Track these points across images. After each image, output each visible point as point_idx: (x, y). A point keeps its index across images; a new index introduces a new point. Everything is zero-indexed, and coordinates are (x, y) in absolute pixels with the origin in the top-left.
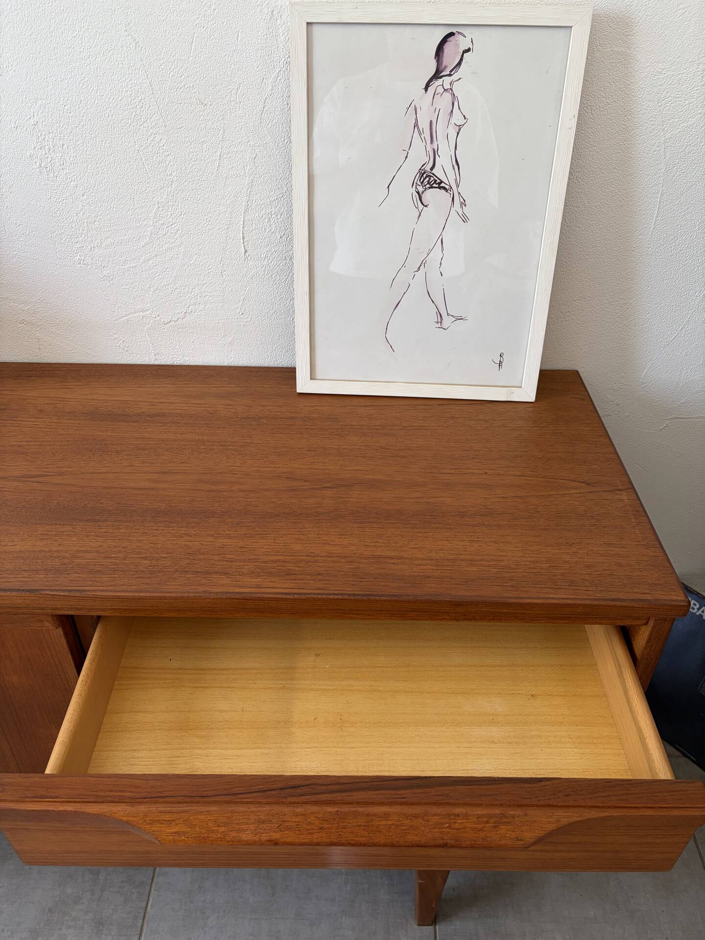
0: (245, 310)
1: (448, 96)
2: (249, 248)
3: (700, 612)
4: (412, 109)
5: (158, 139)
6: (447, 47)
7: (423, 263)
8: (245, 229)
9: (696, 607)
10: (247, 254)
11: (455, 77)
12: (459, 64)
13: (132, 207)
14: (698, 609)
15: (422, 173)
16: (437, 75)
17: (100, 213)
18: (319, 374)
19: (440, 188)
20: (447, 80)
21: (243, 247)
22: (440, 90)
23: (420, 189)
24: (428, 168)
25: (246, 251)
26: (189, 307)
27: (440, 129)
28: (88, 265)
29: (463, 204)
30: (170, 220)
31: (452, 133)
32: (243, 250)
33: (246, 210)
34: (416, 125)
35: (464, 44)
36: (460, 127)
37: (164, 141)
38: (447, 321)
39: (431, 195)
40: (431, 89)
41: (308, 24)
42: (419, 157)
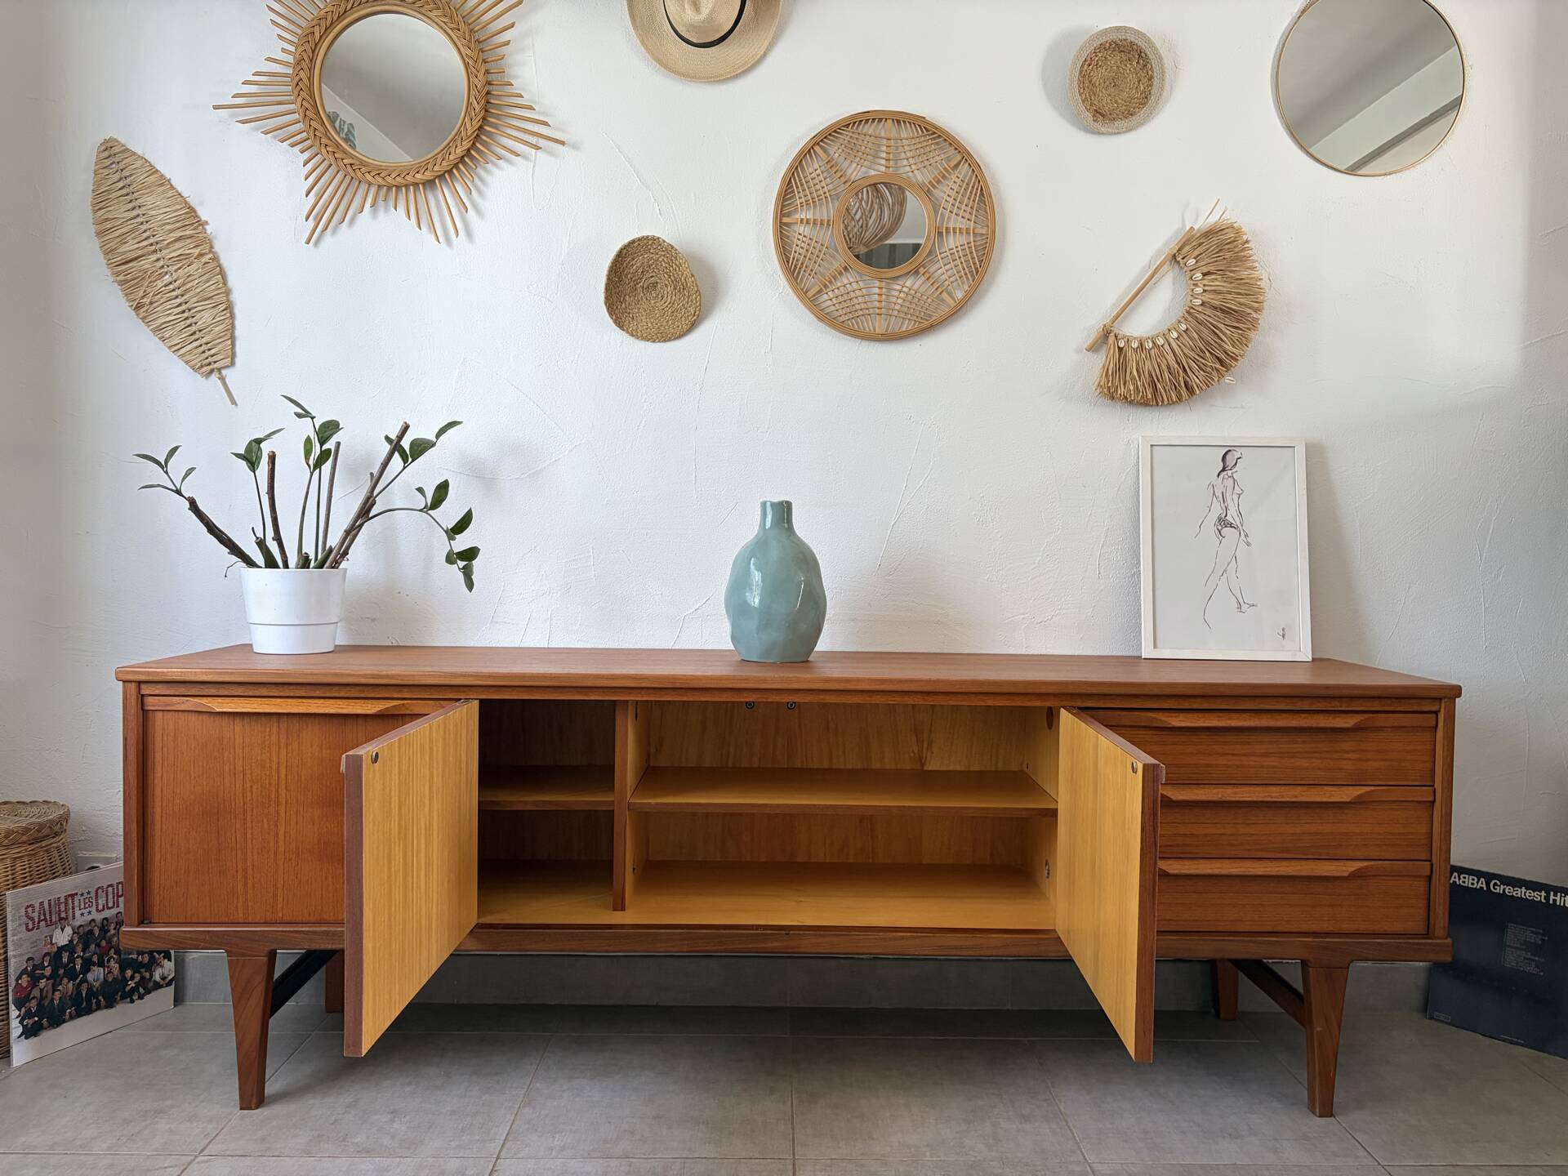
1: (1231, 480)
2: (1102, 571)
3: (1480, 884)
4: (1211, 486)
6: (1228, 457)
7: (1225, 571)
8: (1100, 558)
9: (1475, 882)
10: (1100, 575)
11: (1234, 470)
12: (1236, 464)
14: (1478, 883)
15: (1220, 519)
16: (1224, 470)
18: (1159, 645)
19: (1231, 527)
20: (1230, 472)
22: (1226, 476)
23: (1220, 528)
24: (1223, 516)
25: (1100, 573)
26: (1056, 612)
27: (1228, 495)
28: (992, 582)
29: (1246, 536)
31: (1235, 497)
32: (1098, 572)
33: (1103, 546)
34: (1214, 493)
35: (1237, 455)
36: (1239, 495)
38: (1245, 607)
39: (1226, 531)
40: (1221, 476)
41: (1152, 446)
42: (1217, 510)
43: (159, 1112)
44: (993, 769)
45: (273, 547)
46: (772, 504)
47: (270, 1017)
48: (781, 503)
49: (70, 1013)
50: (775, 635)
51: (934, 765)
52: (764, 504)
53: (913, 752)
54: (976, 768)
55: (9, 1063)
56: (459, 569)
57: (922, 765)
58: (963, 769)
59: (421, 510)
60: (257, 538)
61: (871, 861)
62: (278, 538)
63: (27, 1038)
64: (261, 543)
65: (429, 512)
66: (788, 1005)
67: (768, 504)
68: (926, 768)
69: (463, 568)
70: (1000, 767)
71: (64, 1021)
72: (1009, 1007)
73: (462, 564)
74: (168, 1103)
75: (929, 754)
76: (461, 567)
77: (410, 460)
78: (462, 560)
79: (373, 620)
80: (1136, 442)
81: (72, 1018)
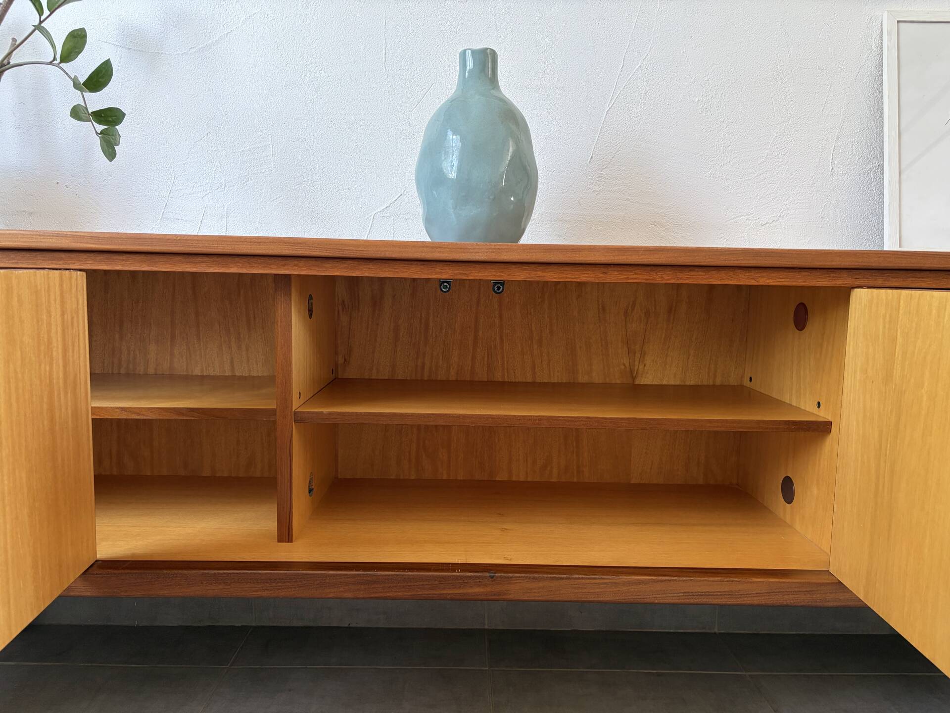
0: (824, 215)
2: (835, 166)
5: (787, 89)
8: (834, 152)
10: (833, 171)
13: (758, 135)
17: (734, 140)
18: (904, 244)
21: (831, 166)
25: (832, 169)
26: (783, 212)
28: (716, 178)
30: (783, 145)
32: (831, 168)
33: (838, 138)
37: (790, 91)
41: (898, 22)
44: (711, 383)
46: (474, 52)
48: (484, 51)
50: (476, 211)
51: (648, 378)
52: (463, 54)
53: (624, 365)
54: (690, 382)
57: (634, 378)
58: (678, 383)
59: (51, 63)
61: (575, 480)
65: (61, 65)
66: (486, 627)
67: (469, 53)
68: (637, 382)
69: (101, 133)
70: (718, 382)
72: (716, 630)
75: (641, 367)
76: (99, 132)
77: (46, 12)
78: (100, 122)
79: (30, 214)
80: (879, 21)
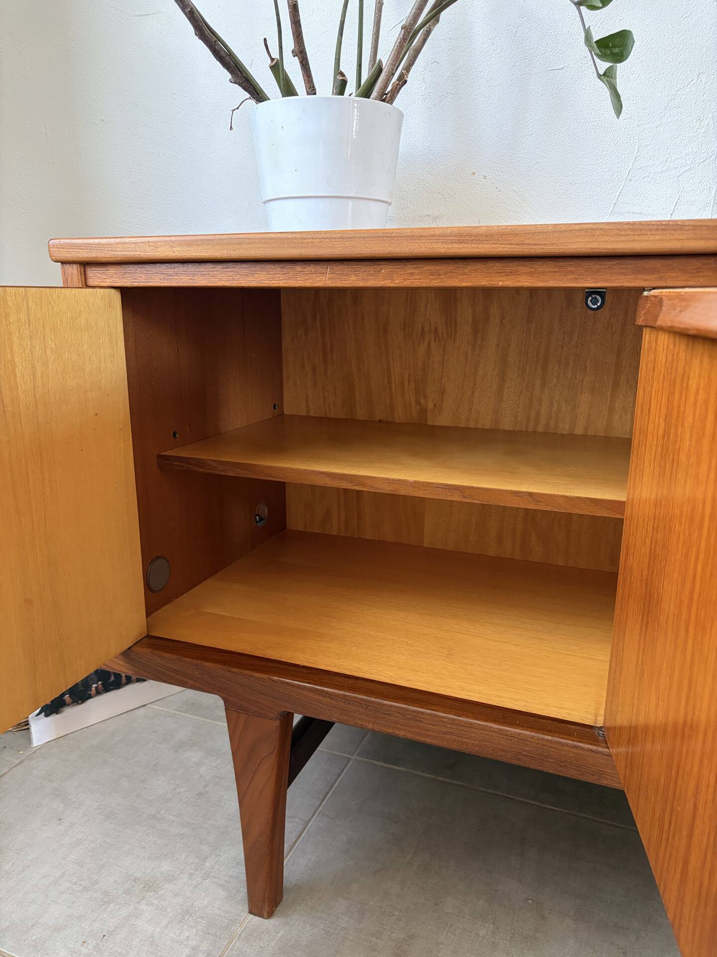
43: (150, 886)
45: (292, 67)
47: (289, 786)
49: (96, 688)
55: (29, 740)
56: (599, 76)
60: (272, 60)
62: (301, 53)
63: (47, 716)
64: (277, 68)
69: (605, 74)
71: (90, 697)
73: (603, 66)
74: (166, 866)
76: (601, 72)
81: (98, 693)
